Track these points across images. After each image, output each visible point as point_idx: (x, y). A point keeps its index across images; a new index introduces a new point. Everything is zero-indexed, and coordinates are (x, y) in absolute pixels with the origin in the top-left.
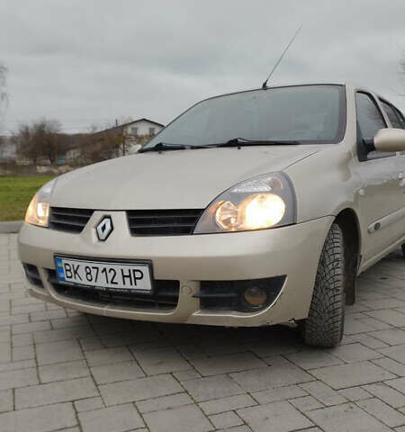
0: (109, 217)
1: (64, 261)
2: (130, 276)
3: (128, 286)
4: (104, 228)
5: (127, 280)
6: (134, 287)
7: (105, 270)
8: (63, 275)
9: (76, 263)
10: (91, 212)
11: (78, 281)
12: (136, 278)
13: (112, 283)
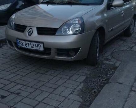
0: (31, 29)
1: (19, 41)
2: (38, 46)
3: (37, 49)
4: (30, 32)
5: (37, 47)
6: (39, 49)
7: (30, 44)
8: (19, 44)
9: (22, 42)
10: (26, 26)
11: (23, 46)
12: (39, 47)
13: (33, 47)
